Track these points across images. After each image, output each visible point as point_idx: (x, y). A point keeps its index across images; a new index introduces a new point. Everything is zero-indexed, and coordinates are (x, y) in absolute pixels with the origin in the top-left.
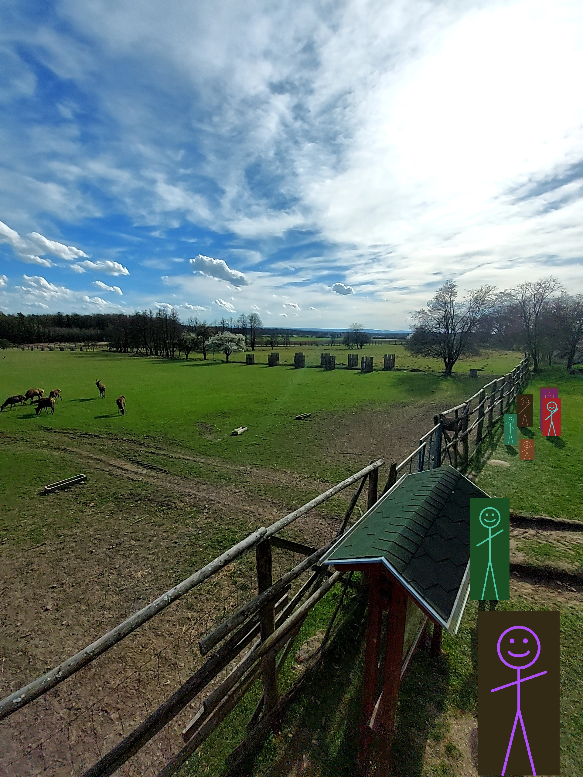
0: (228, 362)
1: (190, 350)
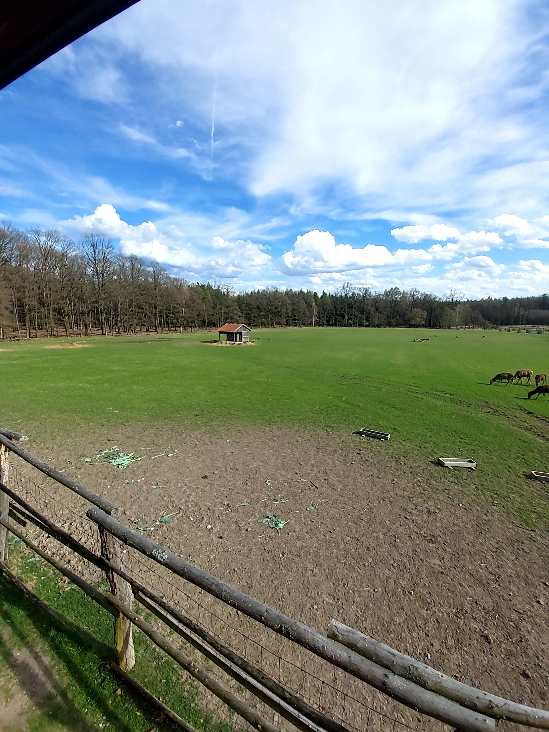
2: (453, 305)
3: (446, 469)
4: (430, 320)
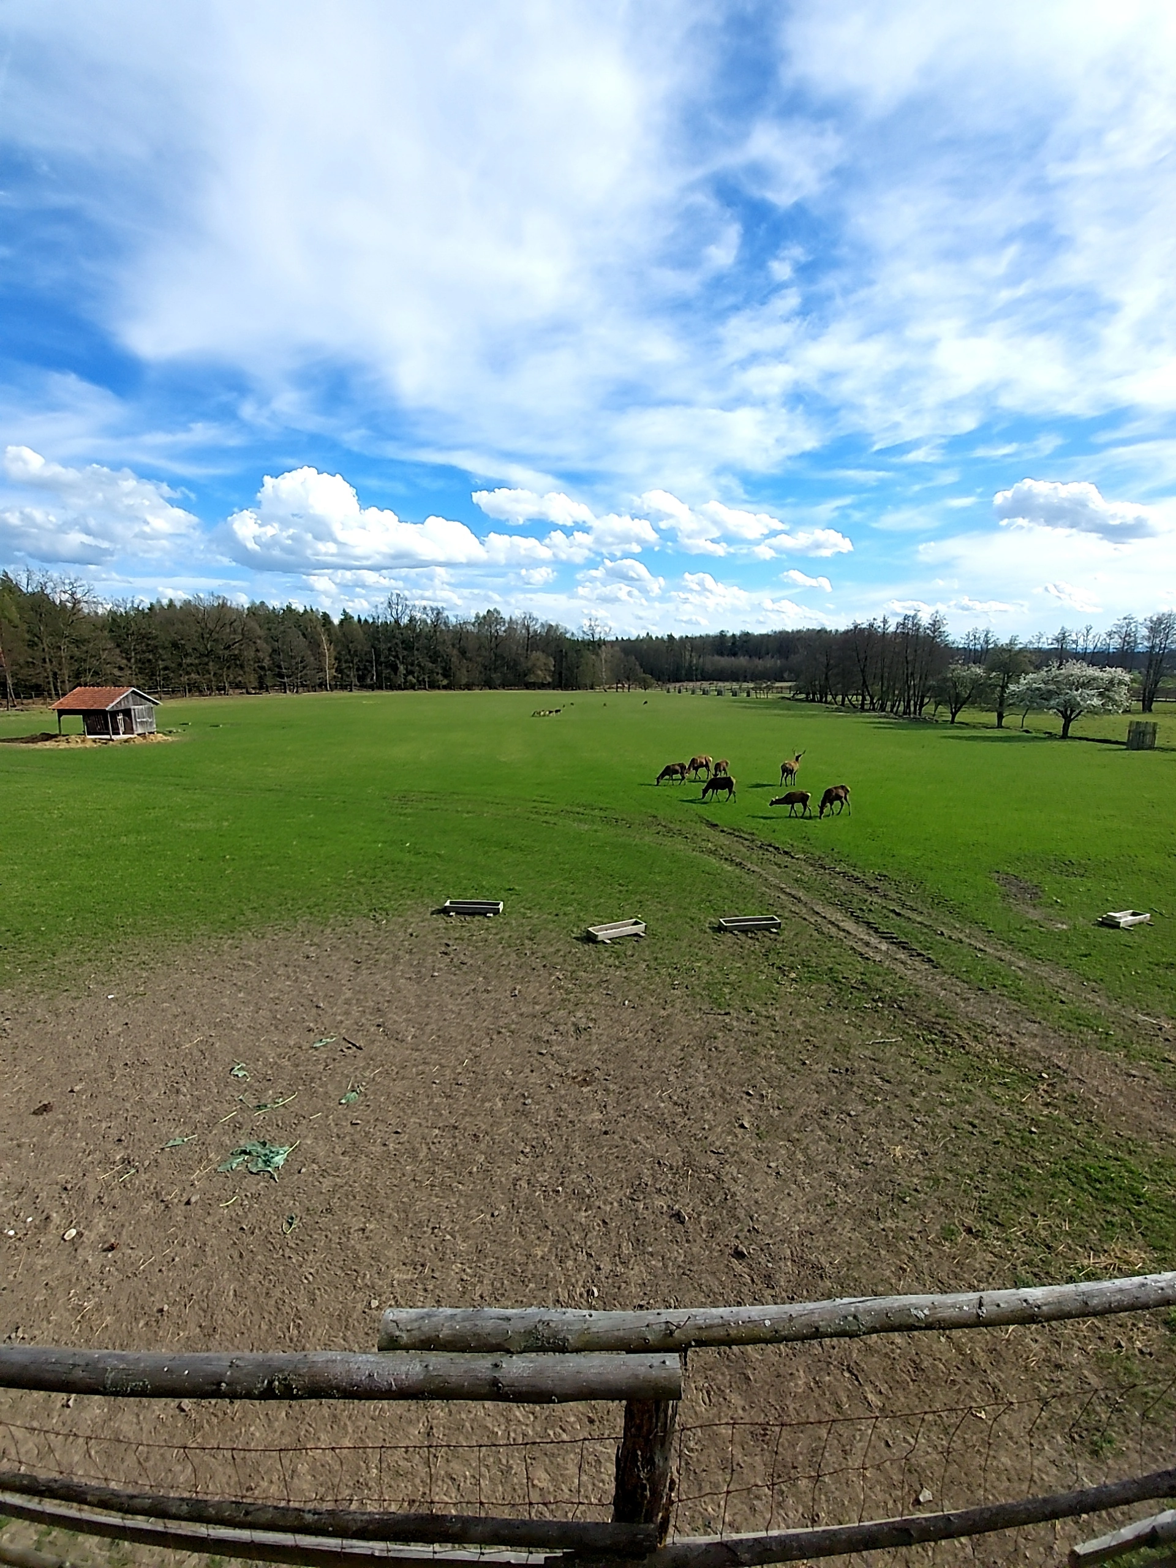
0: (1065, 736)
1: (964, 703)
2: (595, 645)
3: (600, 946)
4: (560, 674)
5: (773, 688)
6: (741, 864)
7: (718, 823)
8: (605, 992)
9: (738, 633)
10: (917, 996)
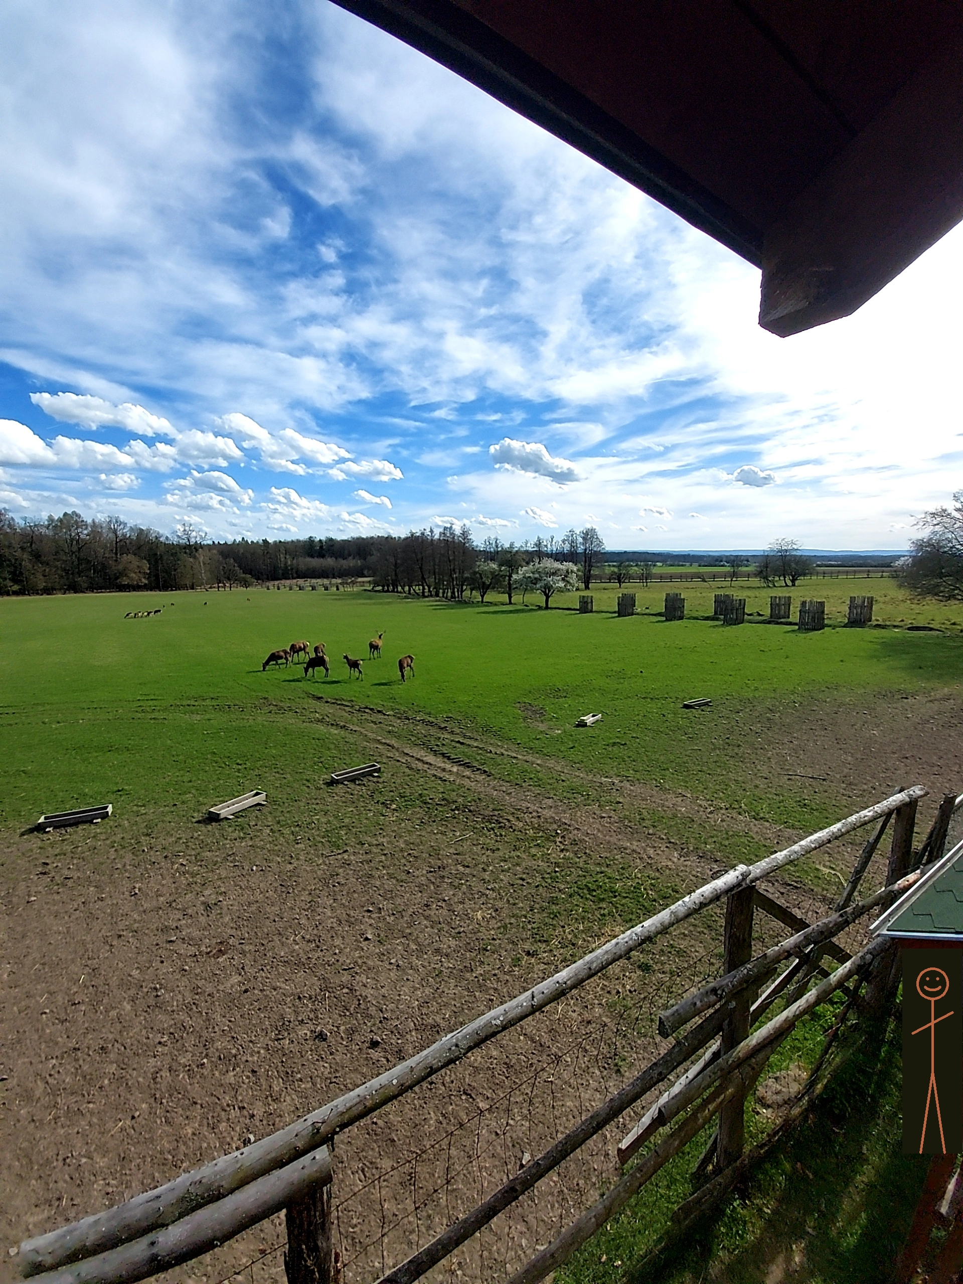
0: (547, 608)
1: (488, 588)
2: (192, 549)
3: (225, 823)
5: (357, 582)
6: (345, 726)
7: (323, 696)
8: (232, 865)
9: (323, 538)
10: (479, 799)
